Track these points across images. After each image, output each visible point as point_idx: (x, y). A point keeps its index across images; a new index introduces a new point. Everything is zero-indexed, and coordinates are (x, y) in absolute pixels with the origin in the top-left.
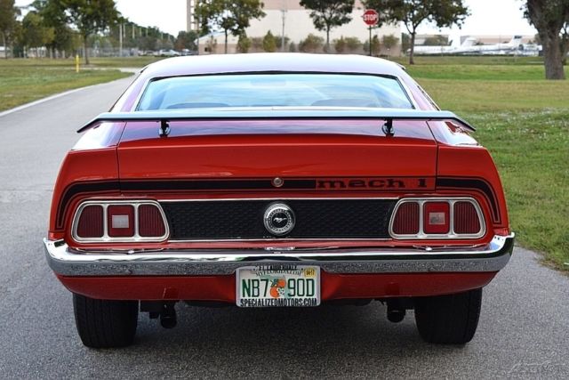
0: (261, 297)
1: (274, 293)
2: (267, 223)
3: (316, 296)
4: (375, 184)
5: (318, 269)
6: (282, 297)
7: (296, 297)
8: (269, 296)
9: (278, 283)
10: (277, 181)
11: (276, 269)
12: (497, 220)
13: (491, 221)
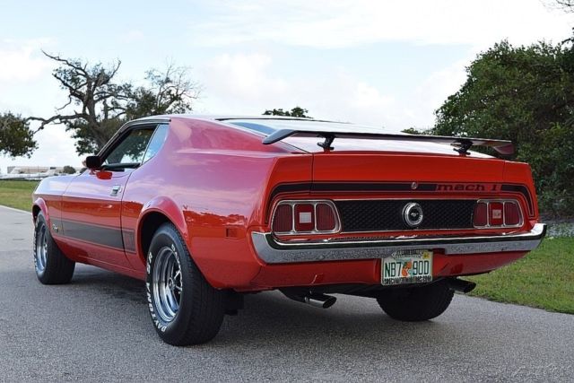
0: (397, 277)
1: (405, 273)
2: (407, 218)
3: (430, 274)
4: (470, 188)
5: (431, 254)
6: (409, 276)
7: (418, 275)
8: (401, 276)
9: (407, 265)
10: (414, 186)
11: (407, 253)
12: (532, 214)
13: (527, 215)
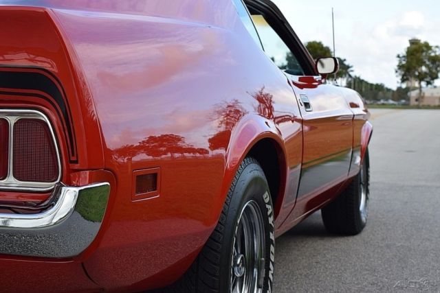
12: (73, 155)
13: (68, 158)
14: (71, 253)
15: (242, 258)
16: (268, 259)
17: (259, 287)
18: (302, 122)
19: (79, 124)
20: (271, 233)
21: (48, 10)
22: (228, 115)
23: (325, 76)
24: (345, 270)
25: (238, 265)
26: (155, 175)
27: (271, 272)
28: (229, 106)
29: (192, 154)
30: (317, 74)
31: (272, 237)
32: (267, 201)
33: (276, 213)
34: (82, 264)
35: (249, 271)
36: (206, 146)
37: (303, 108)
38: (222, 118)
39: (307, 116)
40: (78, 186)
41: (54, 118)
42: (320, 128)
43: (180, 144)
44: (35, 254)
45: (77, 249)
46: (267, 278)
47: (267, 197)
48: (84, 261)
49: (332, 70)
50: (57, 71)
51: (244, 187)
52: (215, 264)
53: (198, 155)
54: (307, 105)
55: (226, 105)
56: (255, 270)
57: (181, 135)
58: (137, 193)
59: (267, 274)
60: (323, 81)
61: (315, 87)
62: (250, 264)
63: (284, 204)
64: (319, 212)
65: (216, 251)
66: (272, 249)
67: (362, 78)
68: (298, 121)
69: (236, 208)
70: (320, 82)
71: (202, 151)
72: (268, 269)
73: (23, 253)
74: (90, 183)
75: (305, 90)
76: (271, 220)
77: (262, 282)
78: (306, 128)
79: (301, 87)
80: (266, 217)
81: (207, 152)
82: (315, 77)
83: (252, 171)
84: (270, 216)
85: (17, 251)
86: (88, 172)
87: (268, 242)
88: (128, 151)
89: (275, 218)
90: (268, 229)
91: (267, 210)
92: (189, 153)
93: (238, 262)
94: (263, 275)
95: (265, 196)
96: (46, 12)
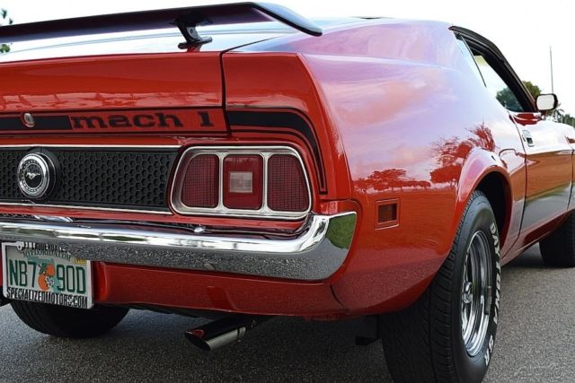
0: (29, 287)
1: (43, 283)
3: (88, 294)
6: (51, 290)
7: (66, 292)
8: (37, 287)
9: (46, 270)
12: (323, 187)
13: (317, 188)
14: (321, 276)
15: (470, 286)
16: (494, 288)
17: (485, 313)
18: (525, 156)
19: (328, 158)
20: (497, 263)
21: (299, 54)
22: (445, 153)
23: (544, 112)
24: (566, 300)
25: (467, 292)
26: (394, 206)
27: (497, 300)
28: (447, 144)
29: (412, 187)
30: (537, 111)
31: (498, 266)
32: (493, 232)
33: (502, 243)
34: (331, 287)
35: (476, 298)
36: (428, 178)
37: (526, 143)
38: (440, 156)
39: (530, 151)
40: (328, 215)
41: (304, 153)
42: (542, 162)
43: (401, 178)
44: (283, 275)
45: (327, 272)
46: (493, 305)
47: (493, 228)
48: (332, 284)
49: (552, 107)
50: (307, 111)
51: (473, 218)
52: (448, 291)
53: (419, 187)
54: (529, 140)
55: (444, 143)
56: (482, 297)
57: (404, 169)
58: (379, 222)
59: (494, 301)
60: (543, 117)
61: (535, 123)
62: (477, 292)
63: (508, 236)
64: (538, 244)
65: (448, 278)
66: (498, 277)
67: (571, 116)
68: (522, 155)
69: (466, 238)
70: (540, 119)
71: (424, 184)
72: (494, 297)
73: (271, 275)
74: (339, 212)
75: (528, 127)
76: (497, 250)
77: (488, 309)
78: (530, 163)
79: (523, 123)
80: (492, 248)
81: (429, 185)
82: (535, 114)
83: (480, 204)
84: (496, 246)
85: (266, 273)
86: (336, 202)
87: (495, 271)
88: (362, 183)
89: (501, 248)
90: (495, 258)
91: (494, 240)
92: (410, 186)
93: (467, 289)
94: (490, 302)
95: (491, 228)
96: (297, 57)
